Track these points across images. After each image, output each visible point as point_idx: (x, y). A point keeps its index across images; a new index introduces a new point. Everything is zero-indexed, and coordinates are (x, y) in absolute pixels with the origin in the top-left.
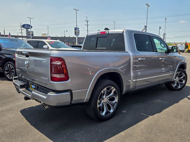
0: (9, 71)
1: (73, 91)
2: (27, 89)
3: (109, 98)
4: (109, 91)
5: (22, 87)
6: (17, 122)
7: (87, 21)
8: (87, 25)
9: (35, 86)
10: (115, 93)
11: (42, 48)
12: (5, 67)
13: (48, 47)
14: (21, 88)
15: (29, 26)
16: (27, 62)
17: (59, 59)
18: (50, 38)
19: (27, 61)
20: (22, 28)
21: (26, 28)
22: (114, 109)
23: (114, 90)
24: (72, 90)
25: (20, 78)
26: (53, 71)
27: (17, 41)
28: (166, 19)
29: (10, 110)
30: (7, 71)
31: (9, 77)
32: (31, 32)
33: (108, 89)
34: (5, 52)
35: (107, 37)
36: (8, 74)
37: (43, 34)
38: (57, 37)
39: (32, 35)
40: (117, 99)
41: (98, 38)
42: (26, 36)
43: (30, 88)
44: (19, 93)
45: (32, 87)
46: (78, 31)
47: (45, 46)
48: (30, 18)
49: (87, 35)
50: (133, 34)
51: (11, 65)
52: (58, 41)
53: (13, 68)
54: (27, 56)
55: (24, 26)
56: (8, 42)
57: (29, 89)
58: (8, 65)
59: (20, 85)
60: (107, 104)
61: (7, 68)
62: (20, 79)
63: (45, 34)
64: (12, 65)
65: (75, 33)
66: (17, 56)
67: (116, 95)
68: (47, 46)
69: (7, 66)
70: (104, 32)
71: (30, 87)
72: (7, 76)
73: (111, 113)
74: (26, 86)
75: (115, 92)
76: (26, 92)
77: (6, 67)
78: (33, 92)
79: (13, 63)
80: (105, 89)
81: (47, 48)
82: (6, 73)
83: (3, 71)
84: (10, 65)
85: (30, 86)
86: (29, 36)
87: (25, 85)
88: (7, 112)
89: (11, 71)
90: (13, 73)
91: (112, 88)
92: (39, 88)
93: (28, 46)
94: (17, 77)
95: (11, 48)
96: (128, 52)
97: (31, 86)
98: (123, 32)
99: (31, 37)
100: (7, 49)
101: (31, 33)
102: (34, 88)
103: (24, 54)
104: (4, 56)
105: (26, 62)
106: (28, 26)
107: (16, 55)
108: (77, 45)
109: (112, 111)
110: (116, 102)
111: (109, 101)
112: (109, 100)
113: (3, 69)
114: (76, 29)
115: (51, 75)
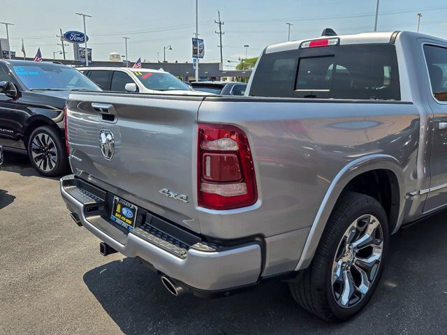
0: (43, 152)
1: (267, 240)
2: (107, 217)
3: (357, 251)
4: (361, 229)
5: (90, 210)
6: (80, 319)
7: (220, 23)
8: (221, 33)
9: (133, 210)
10: (376, 233)
11: (121, 90)
12: (32, 142)
13: (137, 88)
14: (87, 216)
15: (82, 35)
16: (109, 137)
17: (225, 130)
18: (139, 65)
19: (106, 135)
20: (65, 42)
21: (73, 40)
22: (371, 282)
23: (377, 223)
24: (266, 234)
25: (81, 179)
26: (208, 174)
27: (59, 71)
28: (419, 15)
29: (54, 273)
30: (37, 151)
31: (42, 168)
32: (86, 50)
33: (360, 223)
34: (29, 100)
35: (333, 56)
36: (39, 158)
37: (113, 56)
38: (146, 62)
39: (90, 58)
40: (381, 250)
41: (302, 60)
42: (74, 59)
43: (117, 215)
44: (80, 224)
45: (121, 214)
46: (200, 47)
47: (129, 86)
48: (84, 16)
49: (265, 51)
50: (422, 45)
51: (46, 136)
52: (161, 71)
53: (52, 143)
54: (108, 117)
55: (68, 36)
56: (37, 74)
57: (112, 217)
58: (40, 136)
59: (85, 206)
60: (353, 269)
61: (36, 143)
62: (80, 184)
63: (118, 56)
64: (50, 135)
65: (195, 52)
66: (73, 114)
67: (379, 241)
68: (134, 84)
69: (37, 138)
70: (325, 42)
71: (115, 212)
72: (38, 164)
73: (362, 297)
74: (101, 208)
75: (377, 231)
76: (104, 230)
77: (35, 141)
78: (130, 234)
79: (54, 132)
80: (355, 224)
81: (135, 90)
82: (35, 155)
83: (27, 150)
84: (43, 136)
85: (115, 208)
86: (83, 61)
87: (99, 203)
88: (47, 278)
89: (49, 152)
90: (52, 157)
91: (372, 218)
92: (147, 220)
93: (87, 85)
94: (71, 177)
95: (44, 90)
96: (412, 103)
97: (118, 210)
98: (393, 40)
99: (87, 61)
100: (38, 93)
101: (87, 53)
102: (130, 216)
103: (97, 109)
104: (30, 112)
105: (103, 135)
106: (77, 36)
107: (69, 112)
108: (197, 82)
109: (364, 288)
110: (377, 262)
111: (356, 258)
112: (358, 255)
113: (26, 145)
114: (195, 42)
115: (199, 187)
